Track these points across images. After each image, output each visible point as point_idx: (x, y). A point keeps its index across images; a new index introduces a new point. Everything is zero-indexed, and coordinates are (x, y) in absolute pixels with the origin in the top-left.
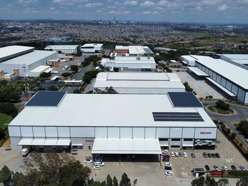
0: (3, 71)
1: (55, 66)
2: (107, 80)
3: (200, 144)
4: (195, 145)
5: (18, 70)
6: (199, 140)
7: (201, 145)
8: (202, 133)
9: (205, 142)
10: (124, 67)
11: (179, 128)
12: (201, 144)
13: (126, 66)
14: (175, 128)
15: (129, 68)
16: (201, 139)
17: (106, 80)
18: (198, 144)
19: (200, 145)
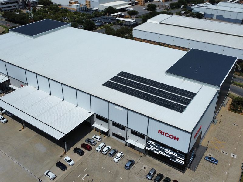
0: (78, 1)
1: (140, 4)
2: (161, 23)
3: (155, 150)
4: (147, 148)
5: (90, 1)
6: (154, 143)
7: (158, 153)
8: (160, 132)
9: (164, 151)
10: (218, 15)
11: (122, 109)
12: (158, 151)
13: (220, 14)
14: (116, 107)
15: (224, 17)
16: (158, 143)
17: (159, 23)
18: (152, 148)
19: (155, 152)
